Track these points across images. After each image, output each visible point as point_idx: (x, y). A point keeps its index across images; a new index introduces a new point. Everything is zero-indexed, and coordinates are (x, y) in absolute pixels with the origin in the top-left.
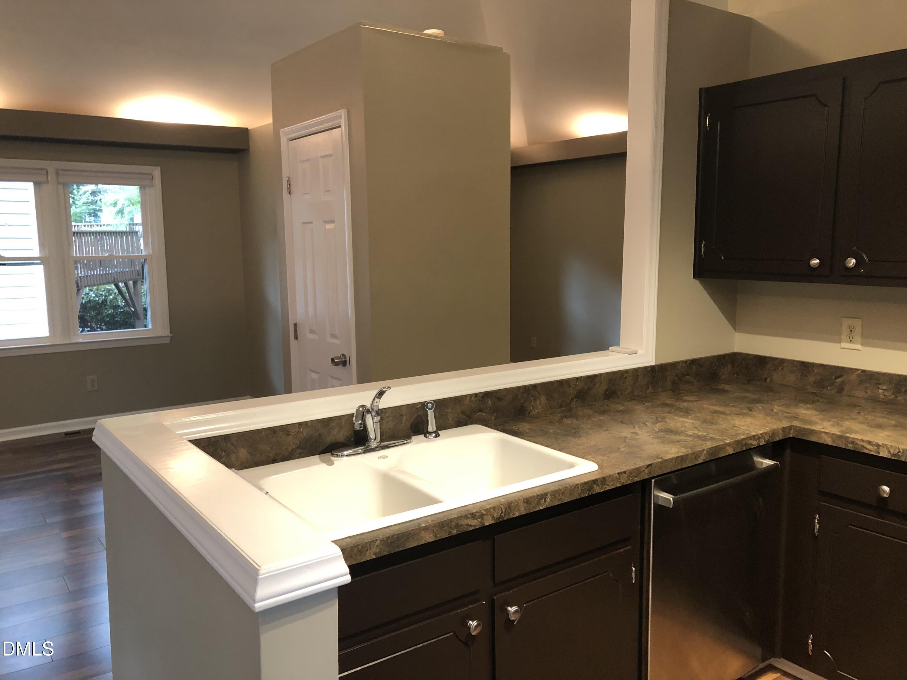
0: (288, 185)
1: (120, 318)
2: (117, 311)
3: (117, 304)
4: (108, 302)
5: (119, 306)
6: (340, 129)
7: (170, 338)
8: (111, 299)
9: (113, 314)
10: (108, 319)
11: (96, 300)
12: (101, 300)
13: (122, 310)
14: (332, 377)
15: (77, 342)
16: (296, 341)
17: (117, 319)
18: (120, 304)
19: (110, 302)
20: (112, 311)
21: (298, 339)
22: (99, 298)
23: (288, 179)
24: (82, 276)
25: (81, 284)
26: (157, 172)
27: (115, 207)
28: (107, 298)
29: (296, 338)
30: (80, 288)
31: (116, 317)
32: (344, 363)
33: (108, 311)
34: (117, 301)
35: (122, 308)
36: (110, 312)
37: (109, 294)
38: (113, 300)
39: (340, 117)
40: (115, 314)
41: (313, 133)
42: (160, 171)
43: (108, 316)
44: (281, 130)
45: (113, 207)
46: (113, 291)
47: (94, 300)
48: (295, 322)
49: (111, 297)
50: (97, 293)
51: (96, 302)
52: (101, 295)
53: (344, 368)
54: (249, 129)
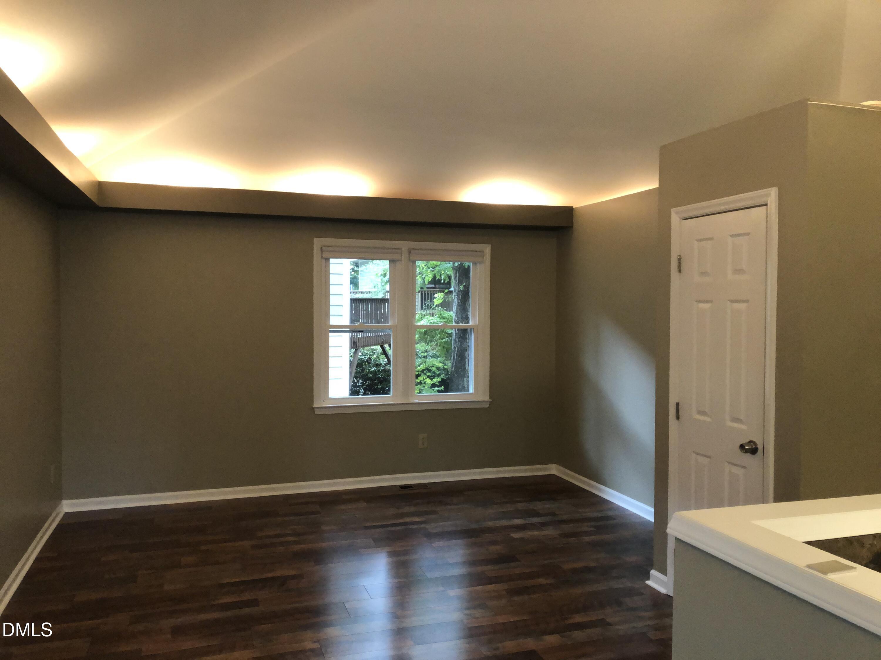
0: (679, 263)
1: (382, 375)
2: (379, 369)
3: (379, 362)
4: (372, 360)
5: (381, 364)
6: (764, 207)
7: (489, 403)
8: (375, 358)
9: (376, 372)
10: (371, 376)
11: (362, 358)
12: (366, 358)
13: (383, 368)
14: (729, 463)
15: (414, 402)
16: (677, 421)
17: (378, 376)
18: (382, 363)
19: (373, 361)
20: (375, 369)
21: (680, 419)
22: (365, 357)
23: (679, 257)
24: (359, 337)
25: (358, 344)
26: (487, 249)
27: (385, 278)
28: (371, 357)
29: (678, 418)
30: (358, 348)
31: (378, 374)
32: (754, 451)
33: (371, 368)
34: (379, 359)
35: (383, 367)
36: (373, 369)
37: (373, 353)
38: (376, 358)
39: (768, 195)
40: (377, 371)
41: (723, 211)
42: (490, 248)
43: (371, 373)
44: (672, 210)
45: (383, 277)
46: (376, 351)
47: (361, 358)
48: (677, 402)
49: (375, 356)
50: (363, 352)
51: (363, 360)
52: (367, 353)
53: (754, 456)
54: (574, 207)
